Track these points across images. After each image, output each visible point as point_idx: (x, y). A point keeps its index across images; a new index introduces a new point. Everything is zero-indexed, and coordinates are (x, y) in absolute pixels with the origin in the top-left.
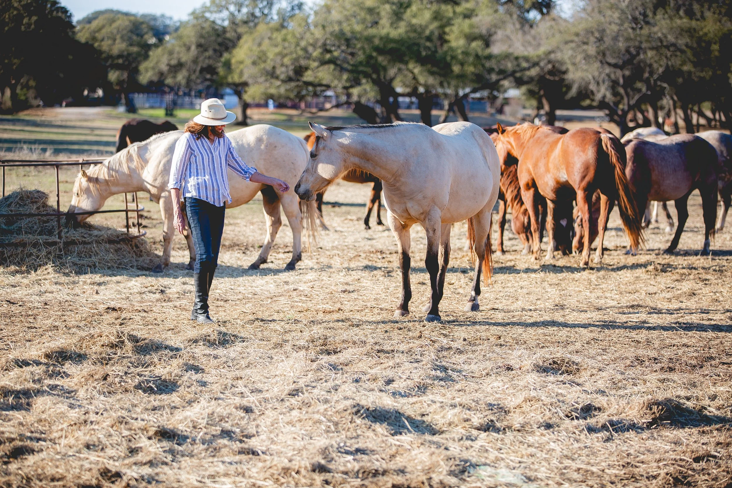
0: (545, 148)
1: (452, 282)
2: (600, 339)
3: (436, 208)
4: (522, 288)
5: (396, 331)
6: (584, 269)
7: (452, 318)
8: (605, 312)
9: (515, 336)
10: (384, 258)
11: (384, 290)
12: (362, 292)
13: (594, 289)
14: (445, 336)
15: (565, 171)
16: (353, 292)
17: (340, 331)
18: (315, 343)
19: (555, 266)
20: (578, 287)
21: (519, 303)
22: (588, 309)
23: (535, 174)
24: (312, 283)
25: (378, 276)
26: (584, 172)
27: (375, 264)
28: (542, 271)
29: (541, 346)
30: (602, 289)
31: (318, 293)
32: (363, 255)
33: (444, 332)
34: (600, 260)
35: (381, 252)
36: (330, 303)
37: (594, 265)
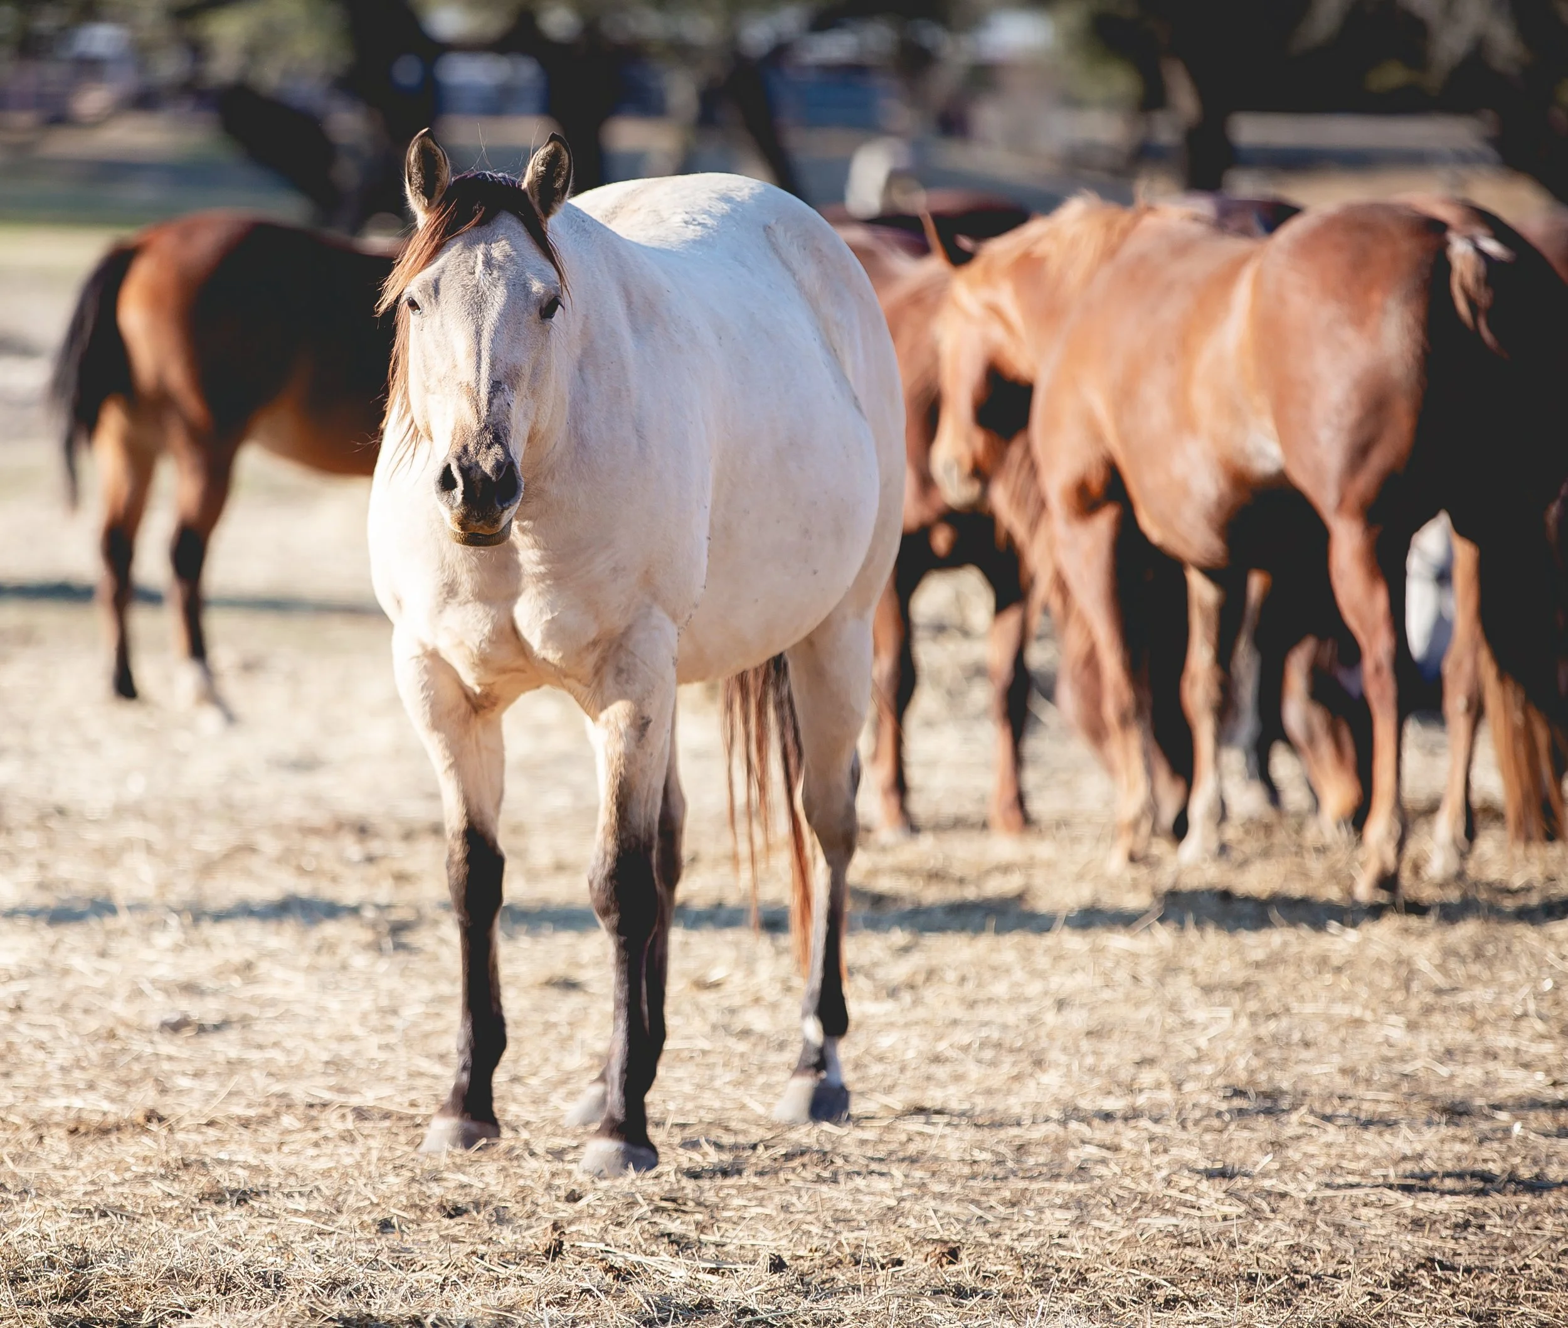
0: (1172, 311)
1: (715, 975)
2: (1461, 1262)
3: (659, 615)
4: (1061, 1004)
5: (437, 1224)
6: (1376, 912)
7: (714, 1157)
8: (1484, 1126)
9: (1028, 1245)
10: (370, 859)
11: (374, 1019)
12: (262, 1030)
13: (1428, 1010)
14: (680, 1244)
15: (1268, 424)
16: (217, 1028)
17: (155, 1225)
18: (28, 1288)
19: (1226, 896)
20: (1345, 999)
21: (1051, 1079)
22: (1398, 1114)
23: (1124, 439)
24: (17, 987)
25: (344, 950)
26: (1360, 424)
27: (328, 892)
28: (1162, 920)
29: (1160, 1296)
30: (1468, 1010)
31: (44, 1035)
32: (270, 845)
33: (675, 1226)
34: (1454, 867)
35: (362, 830)
36: (106, 1084)
37: (1427, 893)
